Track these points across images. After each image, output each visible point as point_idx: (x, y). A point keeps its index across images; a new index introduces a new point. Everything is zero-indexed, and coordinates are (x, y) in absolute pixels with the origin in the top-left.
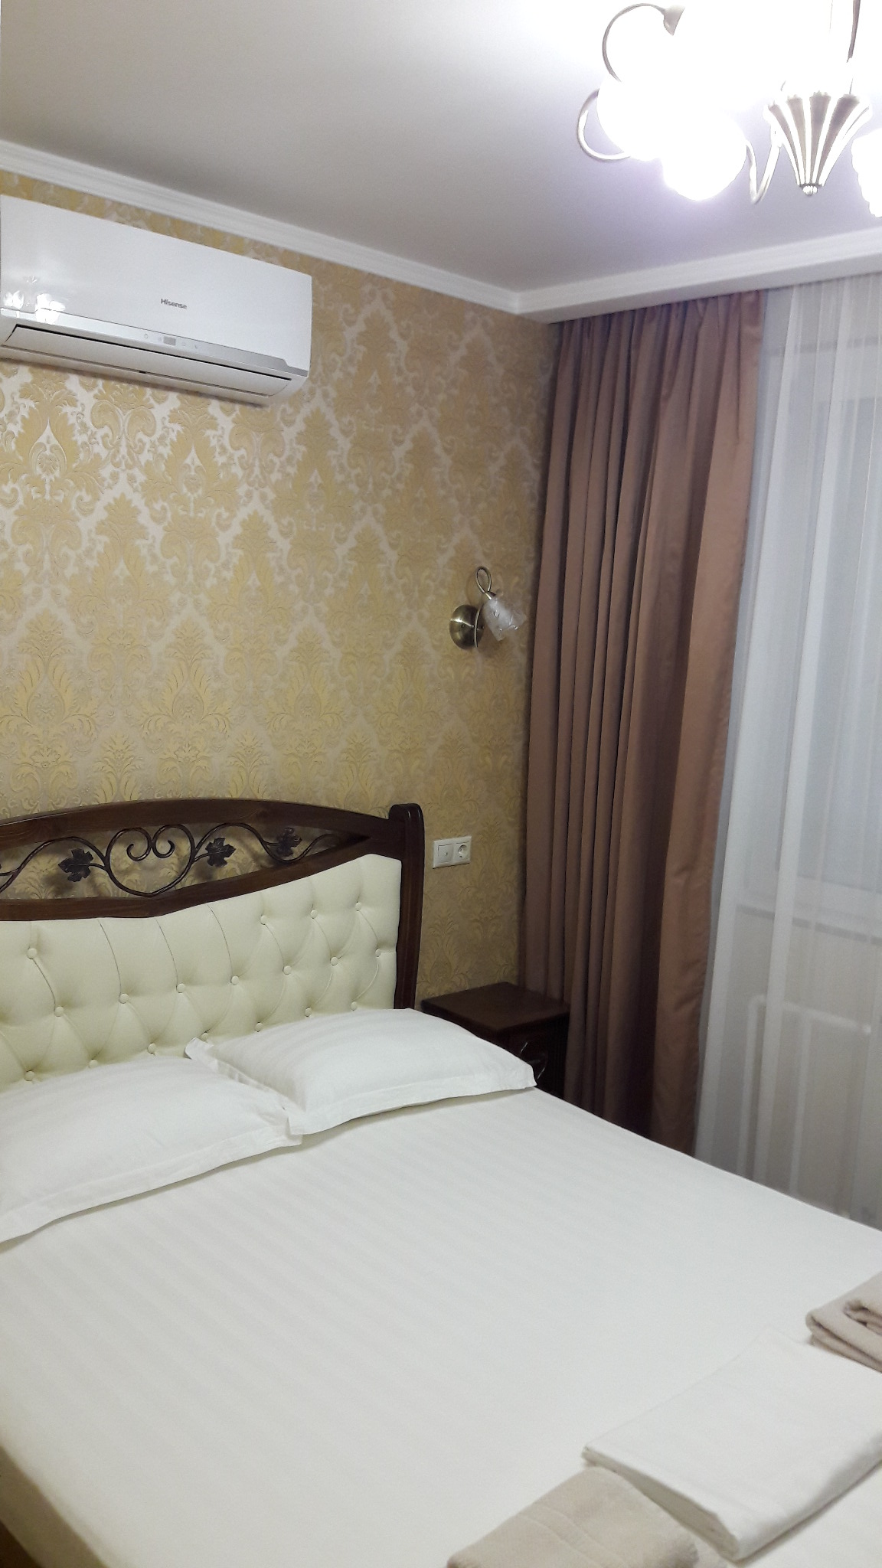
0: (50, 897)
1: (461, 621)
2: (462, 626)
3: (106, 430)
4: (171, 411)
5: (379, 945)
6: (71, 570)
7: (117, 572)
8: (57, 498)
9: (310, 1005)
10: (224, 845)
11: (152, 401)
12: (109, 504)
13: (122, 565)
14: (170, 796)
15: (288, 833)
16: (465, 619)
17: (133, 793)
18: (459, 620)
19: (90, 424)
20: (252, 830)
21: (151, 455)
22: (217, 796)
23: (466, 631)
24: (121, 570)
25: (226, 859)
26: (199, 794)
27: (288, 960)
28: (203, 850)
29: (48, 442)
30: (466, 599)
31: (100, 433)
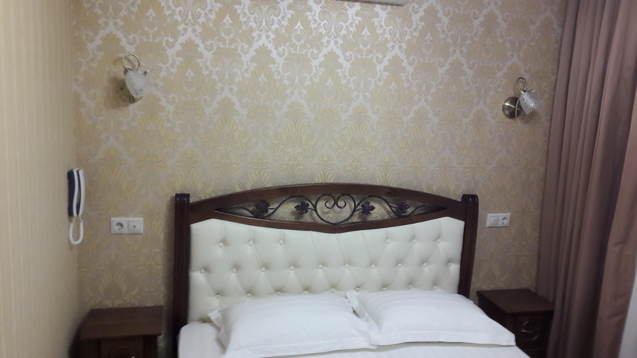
0: (293, 220)
1: (508, 105)
2: (509, 107)
3: (326, 22)
4: (356, 11)
5: (449, 261)
6: (308, 83)
7: (328, 84)
8: (302, 52)
9: (411, 283)
10: (370, 205)
11: (347, 7)
12: (326, 54)
13: (330, 80)
14: (347, 182)
15: (403, 203)
16: (511, 103)
17: (331, 179)
18: (507, 104)
19: (318, 19)
20: (384, 200)
21: (346, 31)
22: (370, 184)
23: (512, 110)
24: (330, 82)
25: (370, 212)
26: (361, 182)
27: (399, 261)
28: (360, 207)
29: (299, 28)
30: (513, 93)
31: (322, 23)
